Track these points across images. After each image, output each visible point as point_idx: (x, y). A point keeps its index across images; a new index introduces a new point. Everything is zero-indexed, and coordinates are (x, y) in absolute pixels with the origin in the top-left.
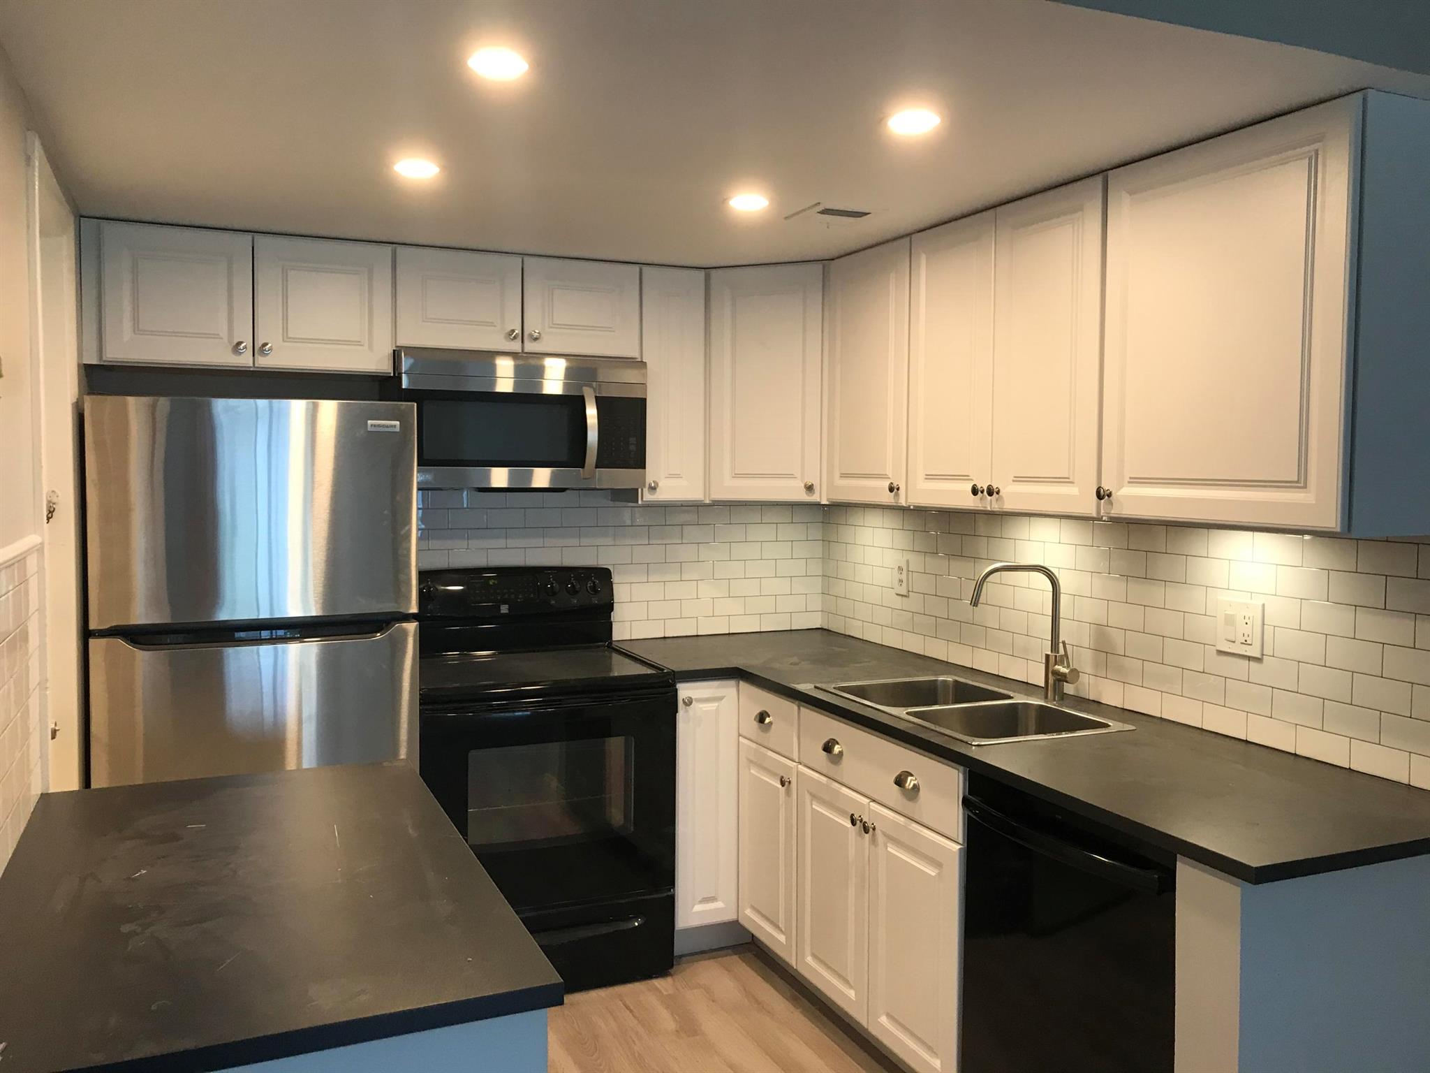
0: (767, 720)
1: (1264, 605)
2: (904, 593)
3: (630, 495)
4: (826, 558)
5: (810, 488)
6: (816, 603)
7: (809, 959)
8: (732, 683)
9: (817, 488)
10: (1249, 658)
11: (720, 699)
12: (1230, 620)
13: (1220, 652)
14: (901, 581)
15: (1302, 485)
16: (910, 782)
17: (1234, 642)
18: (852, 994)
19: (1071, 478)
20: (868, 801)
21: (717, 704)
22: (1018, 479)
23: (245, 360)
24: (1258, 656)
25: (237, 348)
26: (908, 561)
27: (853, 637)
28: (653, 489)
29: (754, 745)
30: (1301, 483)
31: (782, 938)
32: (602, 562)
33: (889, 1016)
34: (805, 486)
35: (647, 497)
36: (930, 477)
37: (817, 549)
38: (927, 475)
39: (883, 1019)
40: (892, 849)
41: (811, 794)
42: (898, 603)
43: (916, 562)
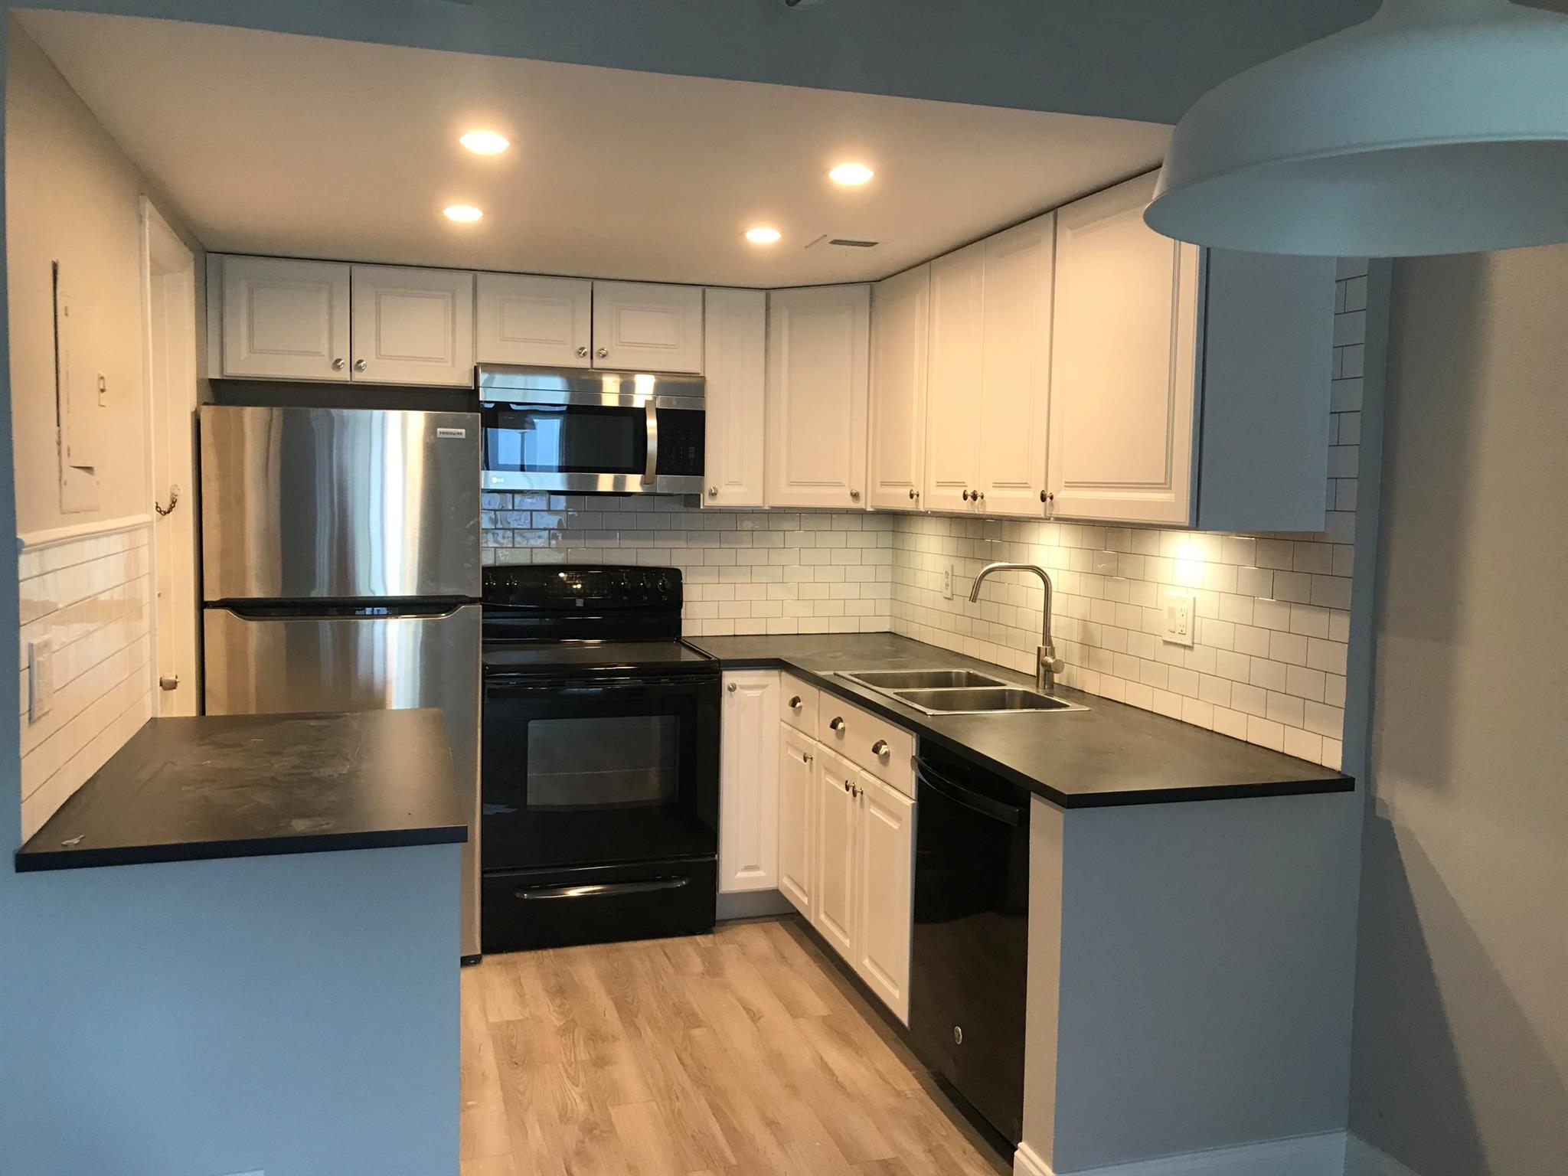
0: (798, 705)
1: (1195, 599)
2: (949, 596)
3: (692, 500)
4: (895, 565)
5: (855, 496)
6: (885, 608)
7: (822, 917)
8: (776, 672)
9: (860, 495)
10: (1185, 647)
11: (764, 687)
12: (1172, 612)
13: (1166, 643)
14: (947, 585)
15: (1168, 486)
16: (883, 749)
17: (1174, 632)
18: (847, 942)
20: (859, 769)
21: (760, 692)
22: (998, 485)
23: (343, 375)
24: (1189, 643)
25: (336, 364)
26: (952, 566)
27: (912, 639)
28: (713, 495)
29: (790, 728)
30: (1165, 485)
31: (805, 900)
32: (675, 564)
33: (872, 960)
34: (851, 494)
35: (707, 502)
36: (941, 484)
37: (887, 557)
38: (938, 482)
39: (867, 962)
40: (873, 810)
41: (826, 769)
42: (945, 605)
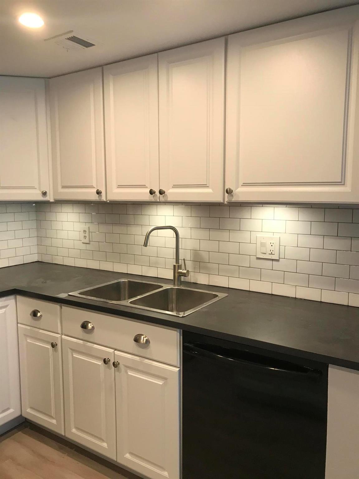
0: (39, 314)
1: (280, 237)
2: (88, 242)
4: (39, 228)
5: (44, 194)
6: (35, 250)
7: (74, 430)
8: (12, 297)
9: (48, 194)
10: (273, 260)
12: (263, 245)
13: (258, 258)
14: (85, 237)
15: (343, 183)
16: (143, 340)
17: (266, 254)
18: (105, 445)
19: (208, 184)
20: (113, 350)
21: (4, 310)
22: (175, 186)
24: (278, 258)
26: (89, 227)
27: (57, 264)
29: (29, 328)
30: (342, 183)
31: (54, 421)
33: (131, 454)
34: (42, 193)
36: (120, 186)
37: (34, 224)
38: (118, 186)
39: (128, 456)
40: (130, 373)
41: (71, 349)
42: (83, 247)
43: (94, 227)
